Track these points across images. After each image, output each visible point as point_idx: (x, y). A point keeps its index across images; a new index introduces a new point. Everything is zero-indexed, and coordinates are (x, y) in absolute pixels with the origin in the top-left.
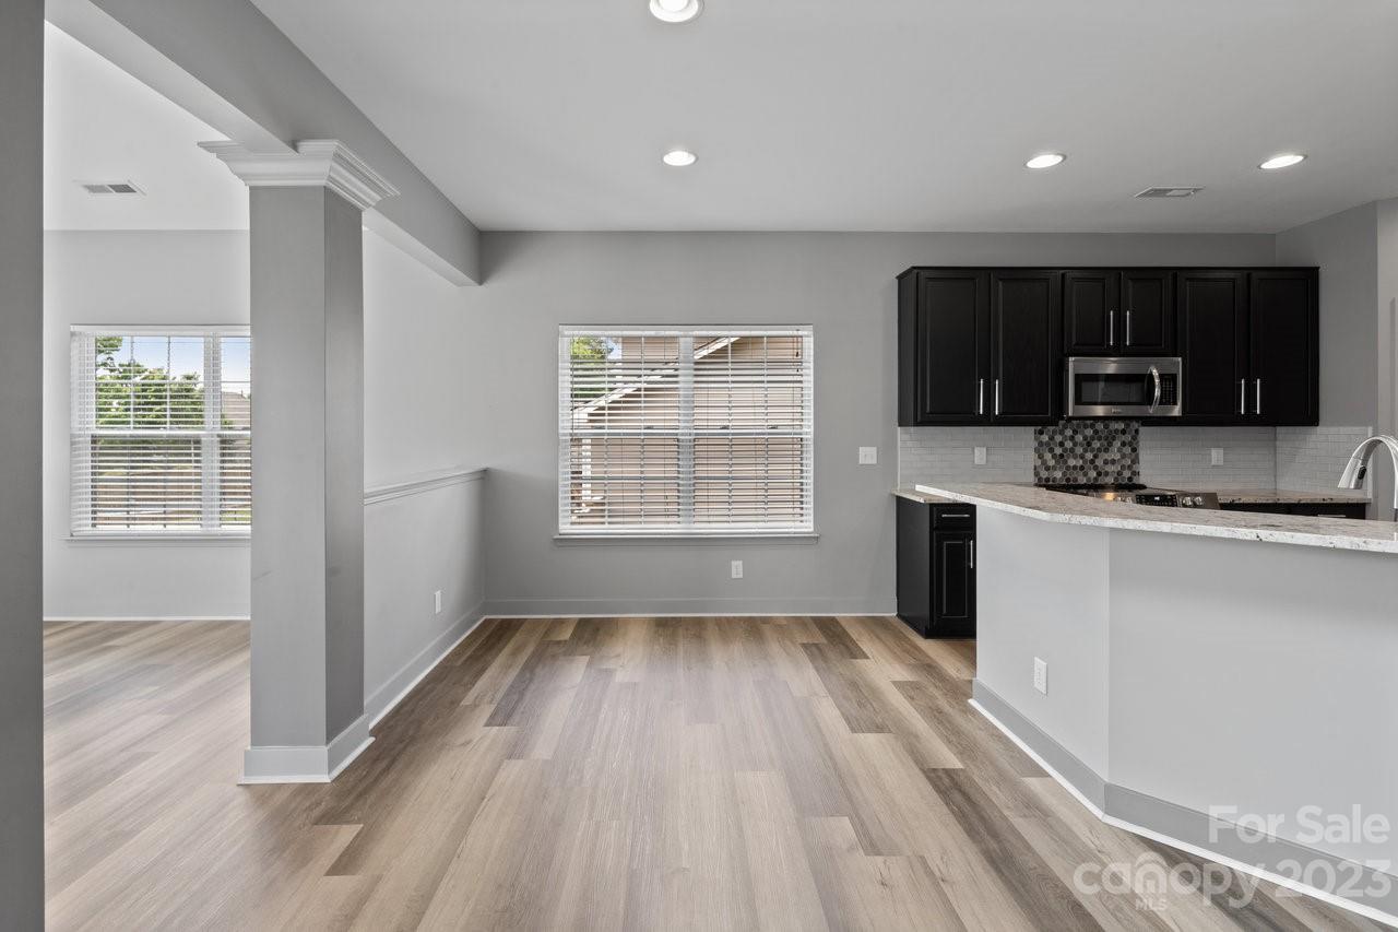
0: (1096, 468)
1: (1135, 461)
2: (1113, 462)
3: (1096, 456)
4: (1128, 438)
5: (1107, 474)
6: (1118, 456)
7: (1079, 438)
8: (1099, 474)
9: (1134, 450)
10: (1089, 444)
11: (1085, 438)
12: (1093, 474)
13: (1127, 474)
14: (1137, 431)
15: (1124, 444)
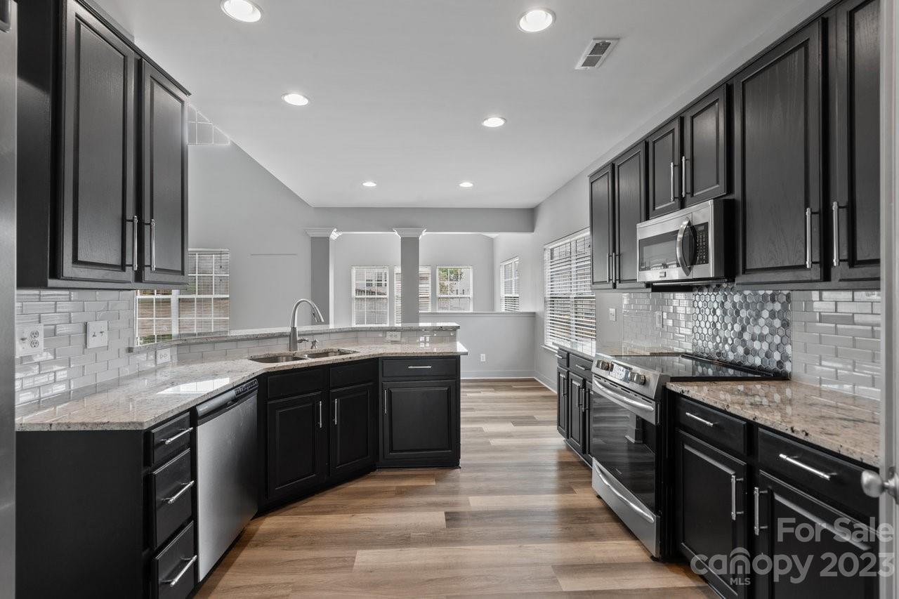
0: (744, 343)
1: (786, 338)
2: (762, 338)
3: (744, 329)
4: (778, 306)
5: (756, 353)
6: (766, 331)
7: (728, 305)
8: (747, 352)
9: (786, 324)
10: (738, 313)
11: (734, 305)
12: (741, 350)
13: (777, 356)
14: (788, 296)
15: (773, 315)
